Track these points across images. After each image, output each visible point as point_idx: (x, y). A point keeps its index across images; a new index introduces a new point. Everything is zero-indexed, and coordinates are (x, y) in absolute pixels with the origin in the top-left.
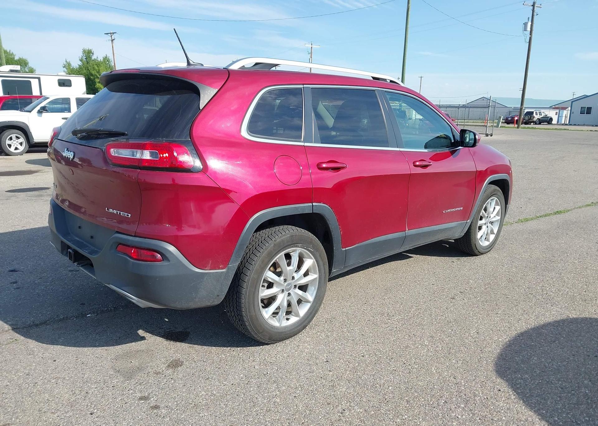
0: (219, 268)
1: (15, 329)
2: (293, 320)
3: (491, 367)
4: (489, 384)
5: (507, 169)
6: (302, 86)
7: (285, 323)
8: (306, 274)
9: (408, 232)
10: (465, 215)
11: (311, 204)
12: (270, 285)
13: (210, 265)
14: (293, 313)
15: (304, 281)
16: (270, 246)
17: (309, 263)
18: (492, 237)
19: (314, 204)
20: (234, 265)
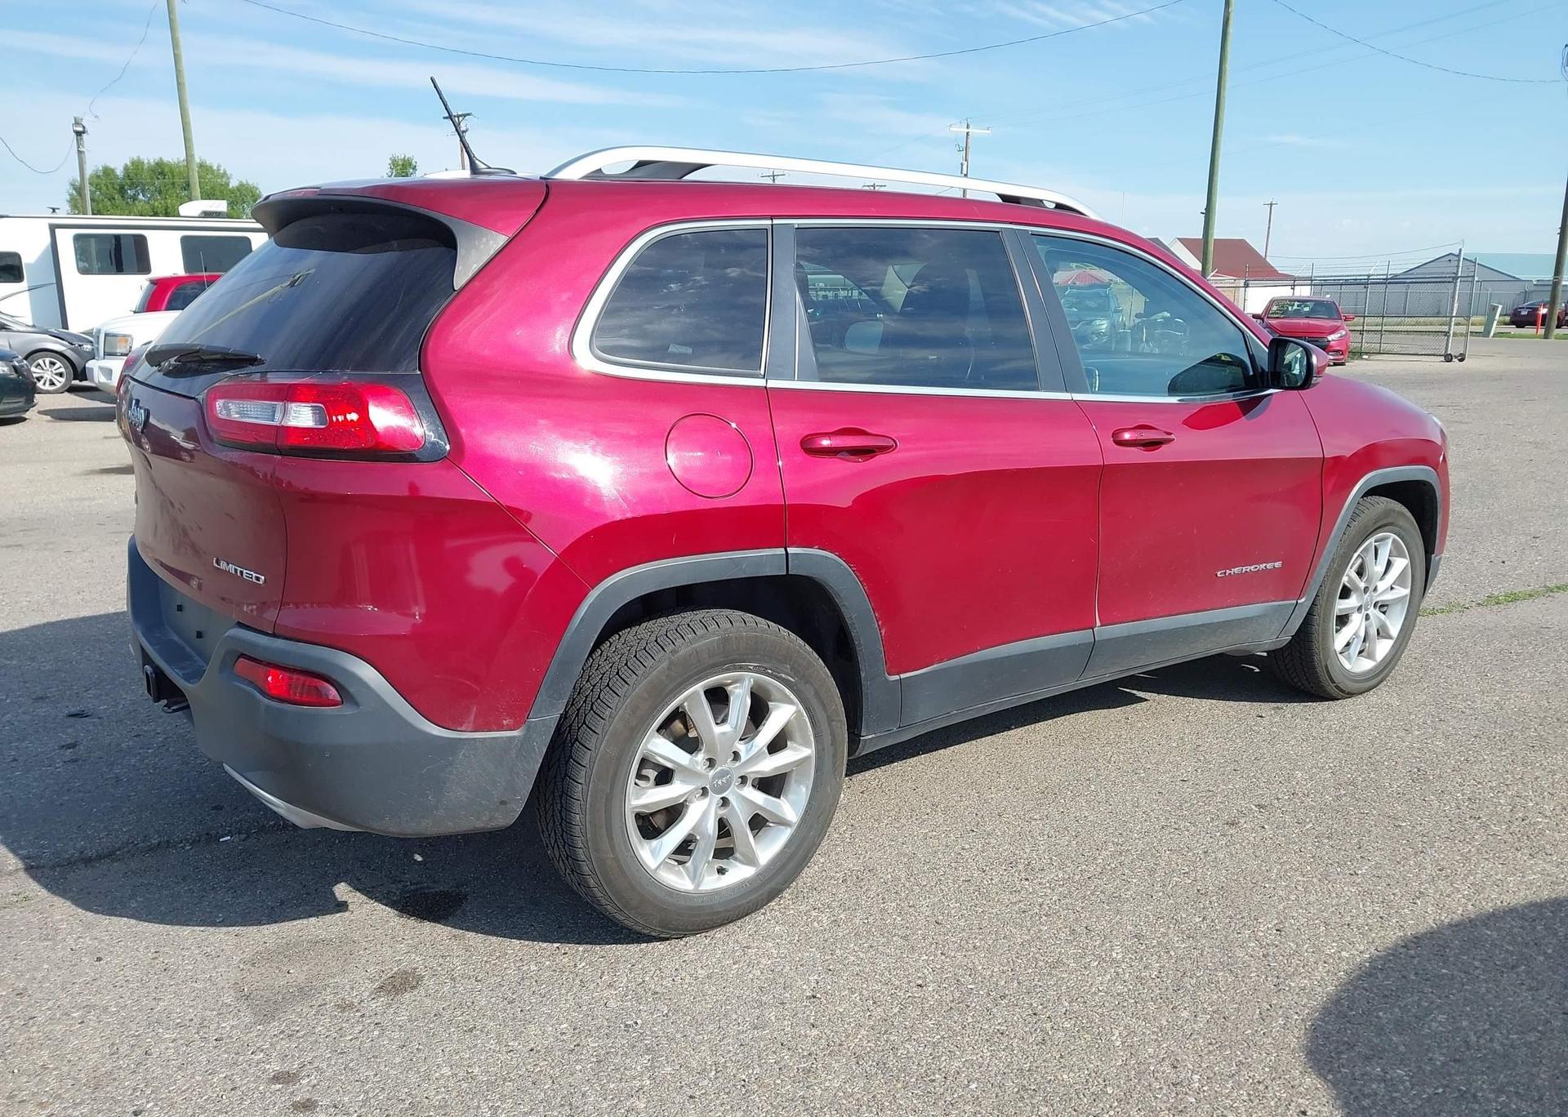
0: (501, 728)
1: (34, 869)
2: (738, 873)
3: (1295, 1038)
4: (1277, 1090)
5: (1428, 453)
6: (769, 222)
7: (712, 882)
8: (776, 746)
9: (1103, 632)
10: (1290, 581)
11: (781, 551)
12: (665, 776)
13: (472, 717)
14: (737, 855)
15: (769, 765)
16: (658, 666)
17: (781, 715)
18: (1383, 648)
19: (791, 550)
20: (545, 718)
